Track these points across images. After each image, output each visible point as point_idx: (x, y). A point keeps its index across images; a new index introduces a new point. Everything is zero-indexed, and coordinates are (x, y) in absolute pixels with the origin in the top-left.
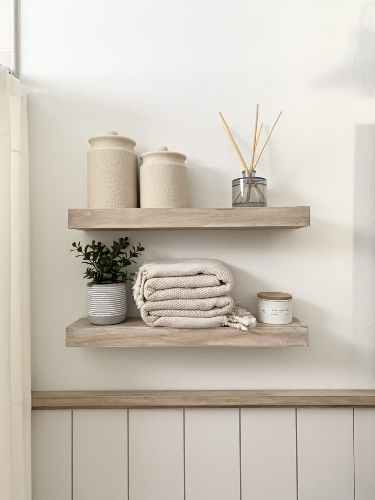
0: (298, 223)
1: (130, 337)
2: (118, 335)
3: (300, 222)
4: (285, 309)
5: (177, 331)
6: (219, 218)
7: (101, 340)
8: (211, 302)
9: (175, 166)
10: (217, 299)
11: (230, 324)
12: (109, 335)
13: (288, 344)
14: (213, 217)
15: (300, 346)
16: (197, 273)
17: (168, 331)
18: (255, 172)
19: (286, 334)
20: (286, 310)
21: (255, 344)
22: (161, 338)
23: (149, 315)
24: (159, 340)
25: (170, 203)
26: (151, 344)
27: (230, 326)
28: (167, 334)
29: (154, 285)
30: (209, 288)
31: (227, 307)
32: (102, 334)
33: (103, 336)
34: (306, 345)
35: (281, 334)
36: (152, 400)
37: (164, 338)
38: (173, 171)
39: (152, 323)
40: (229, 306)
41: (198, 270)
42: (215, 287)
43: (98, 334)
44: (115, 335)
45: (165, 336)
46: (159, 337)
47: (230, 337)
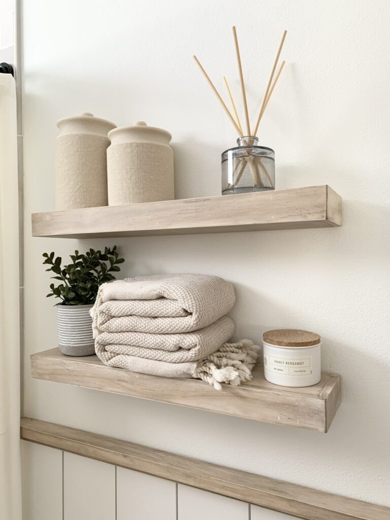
0: (305, 217)
1: (88, 377)
2: (76, 371)
3: (310, 214)
4: (297, 361)
5: (137, 377)
6: (188, 215)
7: (60, 375)
8: (172, 340)
9: (138, 145)
10: (182, 336)
11: (202, 376)
12: (68, 370)
13: (290, 423)
14: (179, 214)
15: (312, 429)
16: (155, 297)
17: (127, 375)
18: (257, 139)
19: (289, 405)
20: (298, 364)
21: (239, 413)
22: (119, 382)
23: (105, 350)
24: (117, 386)
25: (131, 197)
26: (109, 389)
27: (202, 378)
28: (126, 380)
29: (107, 310)
30: (170, 319)
31: (194, 349)
32: (61, 367)
33: (62, 370)
34: (322, 429)
35: (278, 404)
36: (131, 461)
37: (124, 384)
38: (135, 151)
39: (107, 361)
40: (197, 348)
41: (156, 292)
42: (178, 319)
43: (57, 367)
44: (73, 371)
45: (124, 381)
46: (117, 382)
47: (203, 396)
